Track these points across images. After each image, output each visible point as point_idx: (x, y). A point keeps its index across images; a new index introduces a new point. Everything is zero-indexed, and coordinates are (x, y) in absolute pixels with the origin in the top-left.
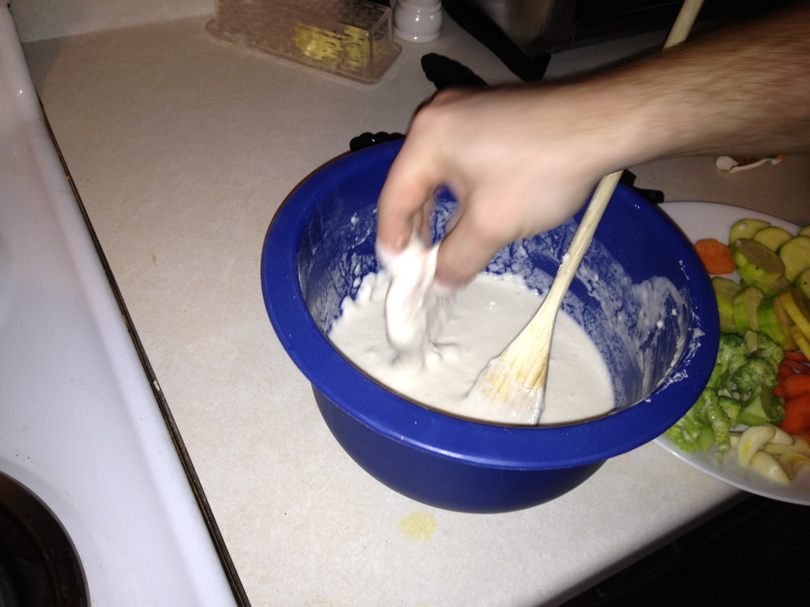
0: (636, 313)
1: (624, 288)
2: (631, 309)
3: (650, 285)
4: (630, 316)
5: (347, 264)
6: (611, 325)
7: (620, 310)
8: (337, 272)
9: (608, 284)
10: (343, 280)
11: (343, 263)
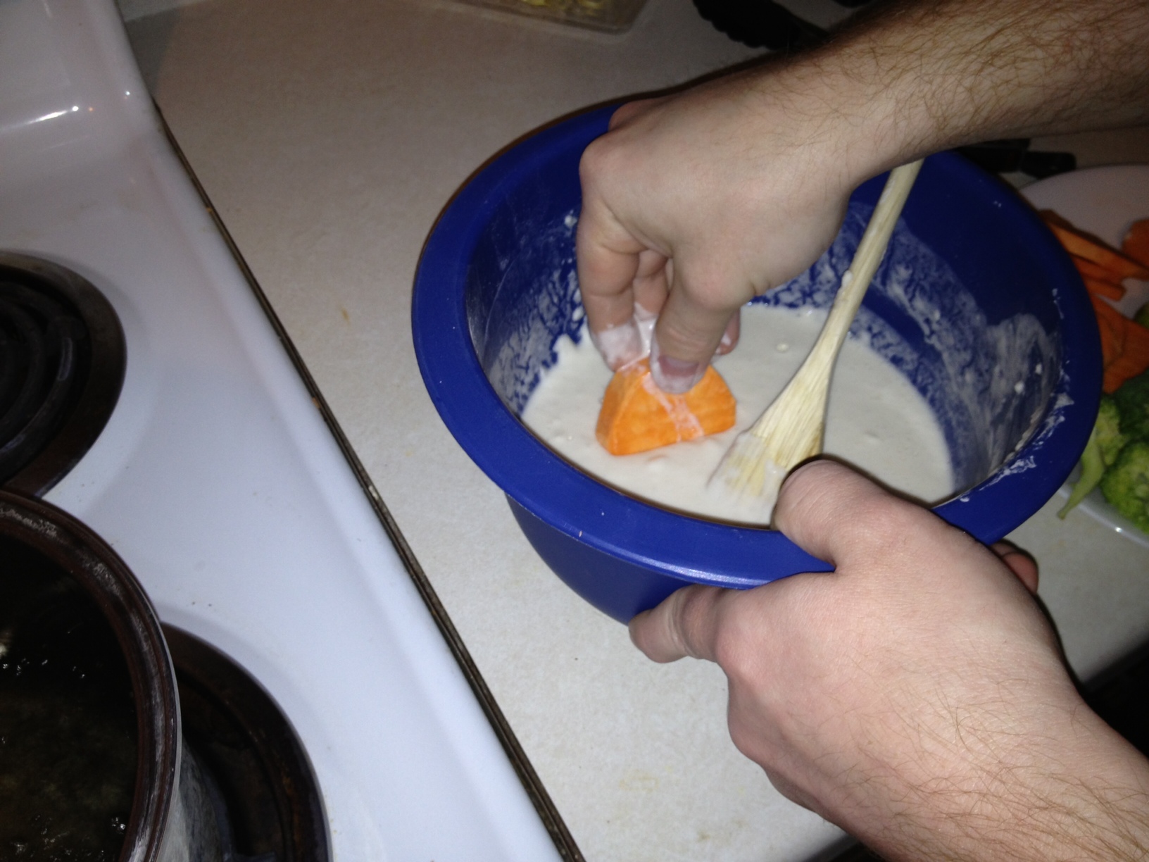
0: (989, 371)
1: (975, 332)
2: (983, 363)
3: (1011, 327)
4: (981, 374)
5: (561, 285)
6: (955, 389)
7: (968, 365)
8: (544, 298)
9: (954, 324)
10: (555, 310)
11: (554, 284)
